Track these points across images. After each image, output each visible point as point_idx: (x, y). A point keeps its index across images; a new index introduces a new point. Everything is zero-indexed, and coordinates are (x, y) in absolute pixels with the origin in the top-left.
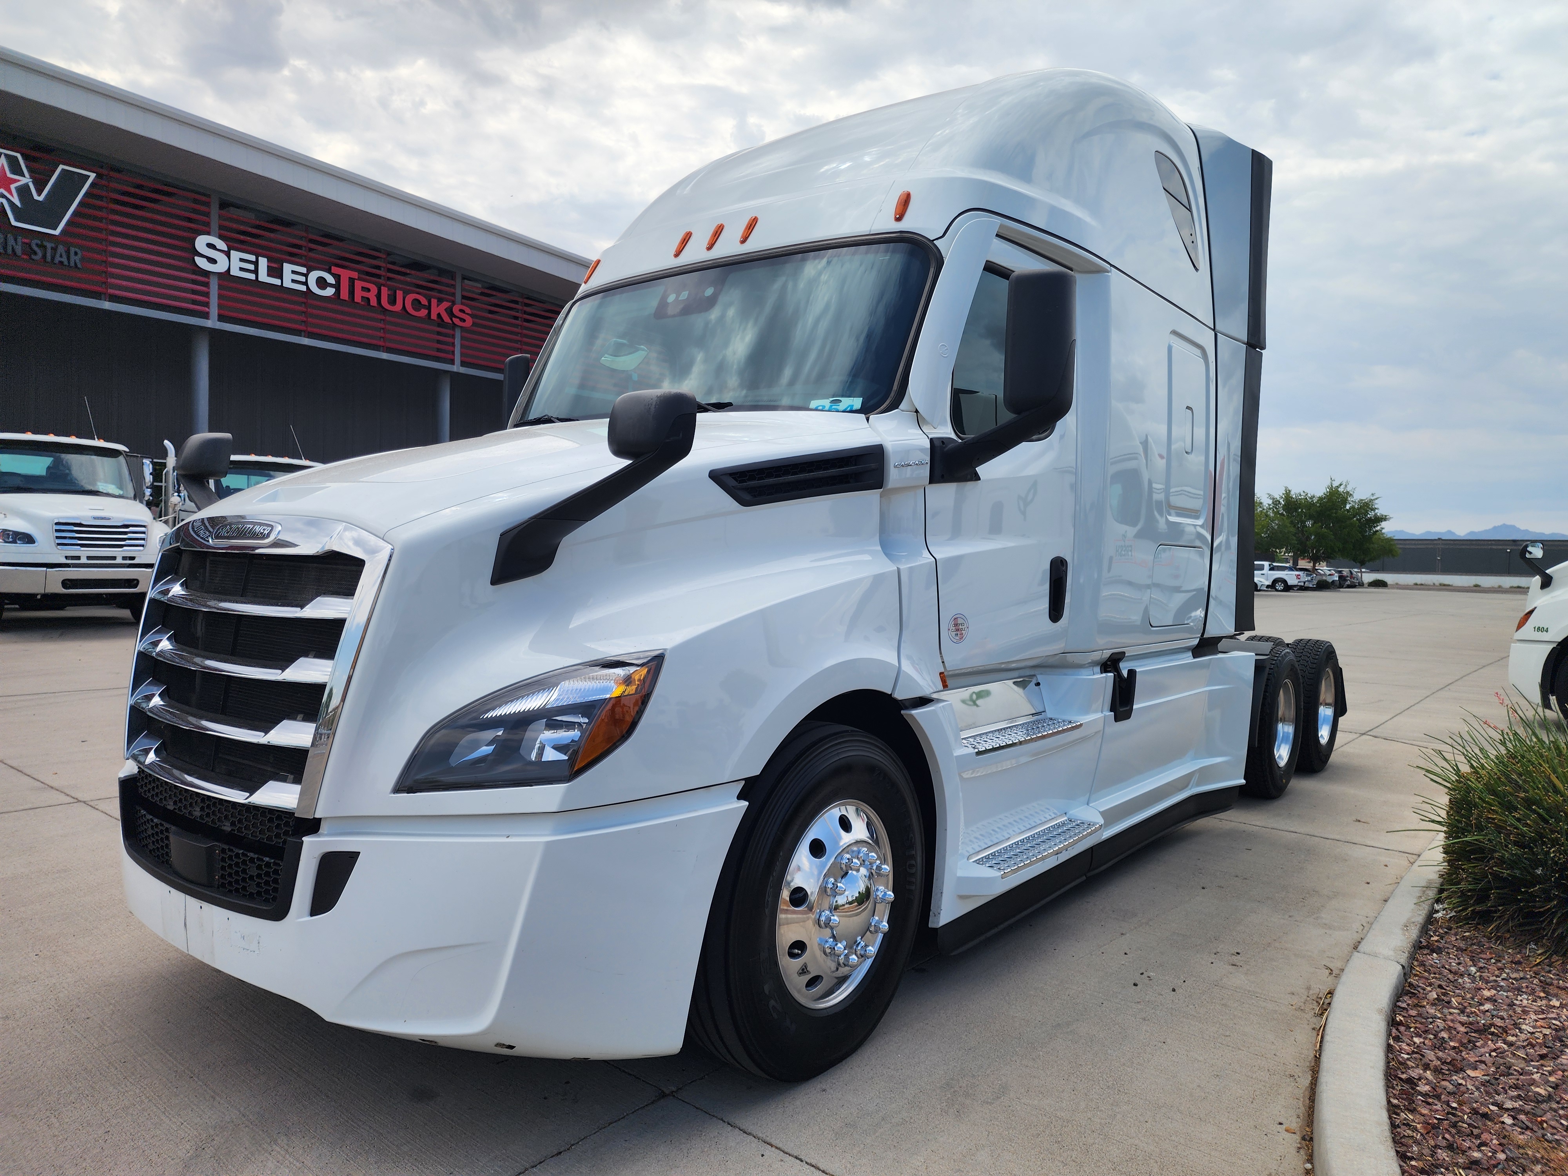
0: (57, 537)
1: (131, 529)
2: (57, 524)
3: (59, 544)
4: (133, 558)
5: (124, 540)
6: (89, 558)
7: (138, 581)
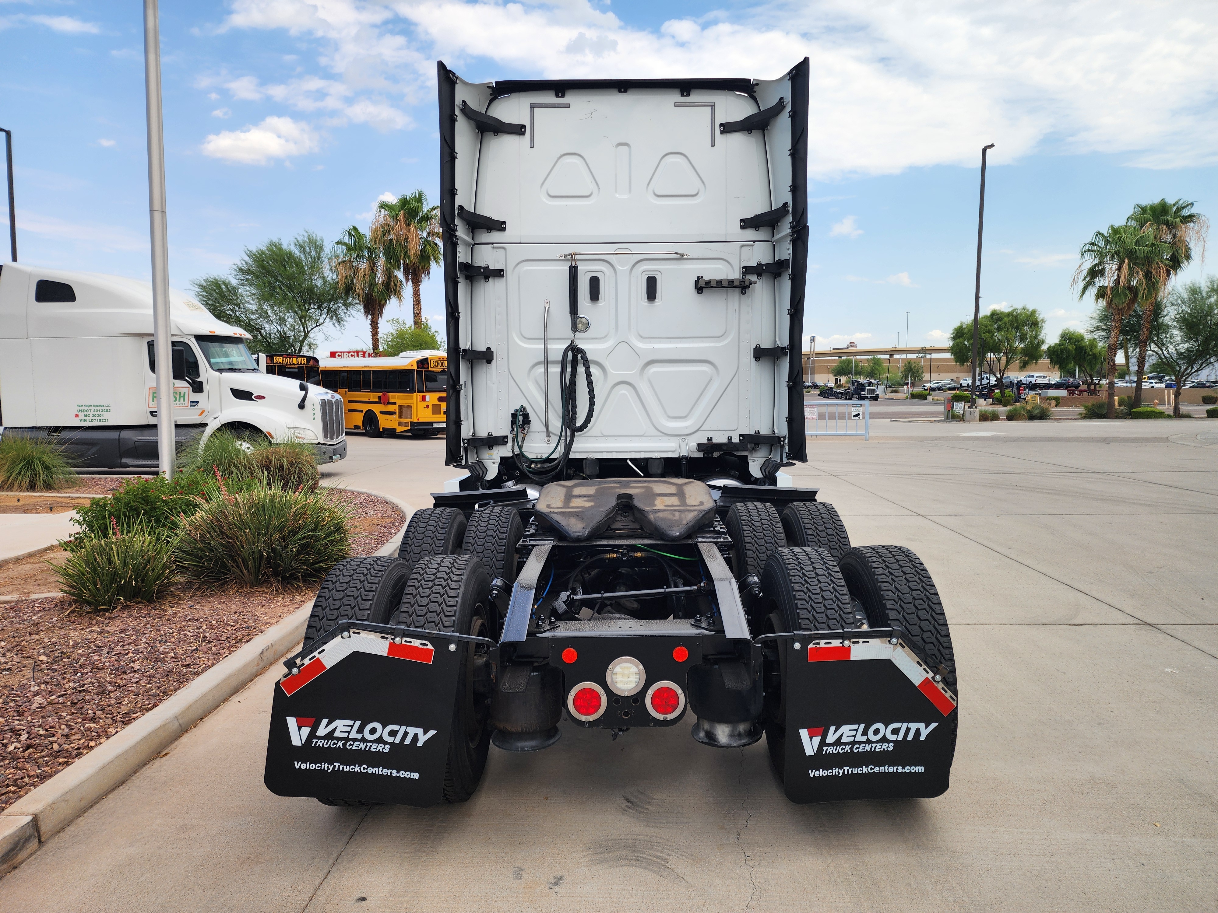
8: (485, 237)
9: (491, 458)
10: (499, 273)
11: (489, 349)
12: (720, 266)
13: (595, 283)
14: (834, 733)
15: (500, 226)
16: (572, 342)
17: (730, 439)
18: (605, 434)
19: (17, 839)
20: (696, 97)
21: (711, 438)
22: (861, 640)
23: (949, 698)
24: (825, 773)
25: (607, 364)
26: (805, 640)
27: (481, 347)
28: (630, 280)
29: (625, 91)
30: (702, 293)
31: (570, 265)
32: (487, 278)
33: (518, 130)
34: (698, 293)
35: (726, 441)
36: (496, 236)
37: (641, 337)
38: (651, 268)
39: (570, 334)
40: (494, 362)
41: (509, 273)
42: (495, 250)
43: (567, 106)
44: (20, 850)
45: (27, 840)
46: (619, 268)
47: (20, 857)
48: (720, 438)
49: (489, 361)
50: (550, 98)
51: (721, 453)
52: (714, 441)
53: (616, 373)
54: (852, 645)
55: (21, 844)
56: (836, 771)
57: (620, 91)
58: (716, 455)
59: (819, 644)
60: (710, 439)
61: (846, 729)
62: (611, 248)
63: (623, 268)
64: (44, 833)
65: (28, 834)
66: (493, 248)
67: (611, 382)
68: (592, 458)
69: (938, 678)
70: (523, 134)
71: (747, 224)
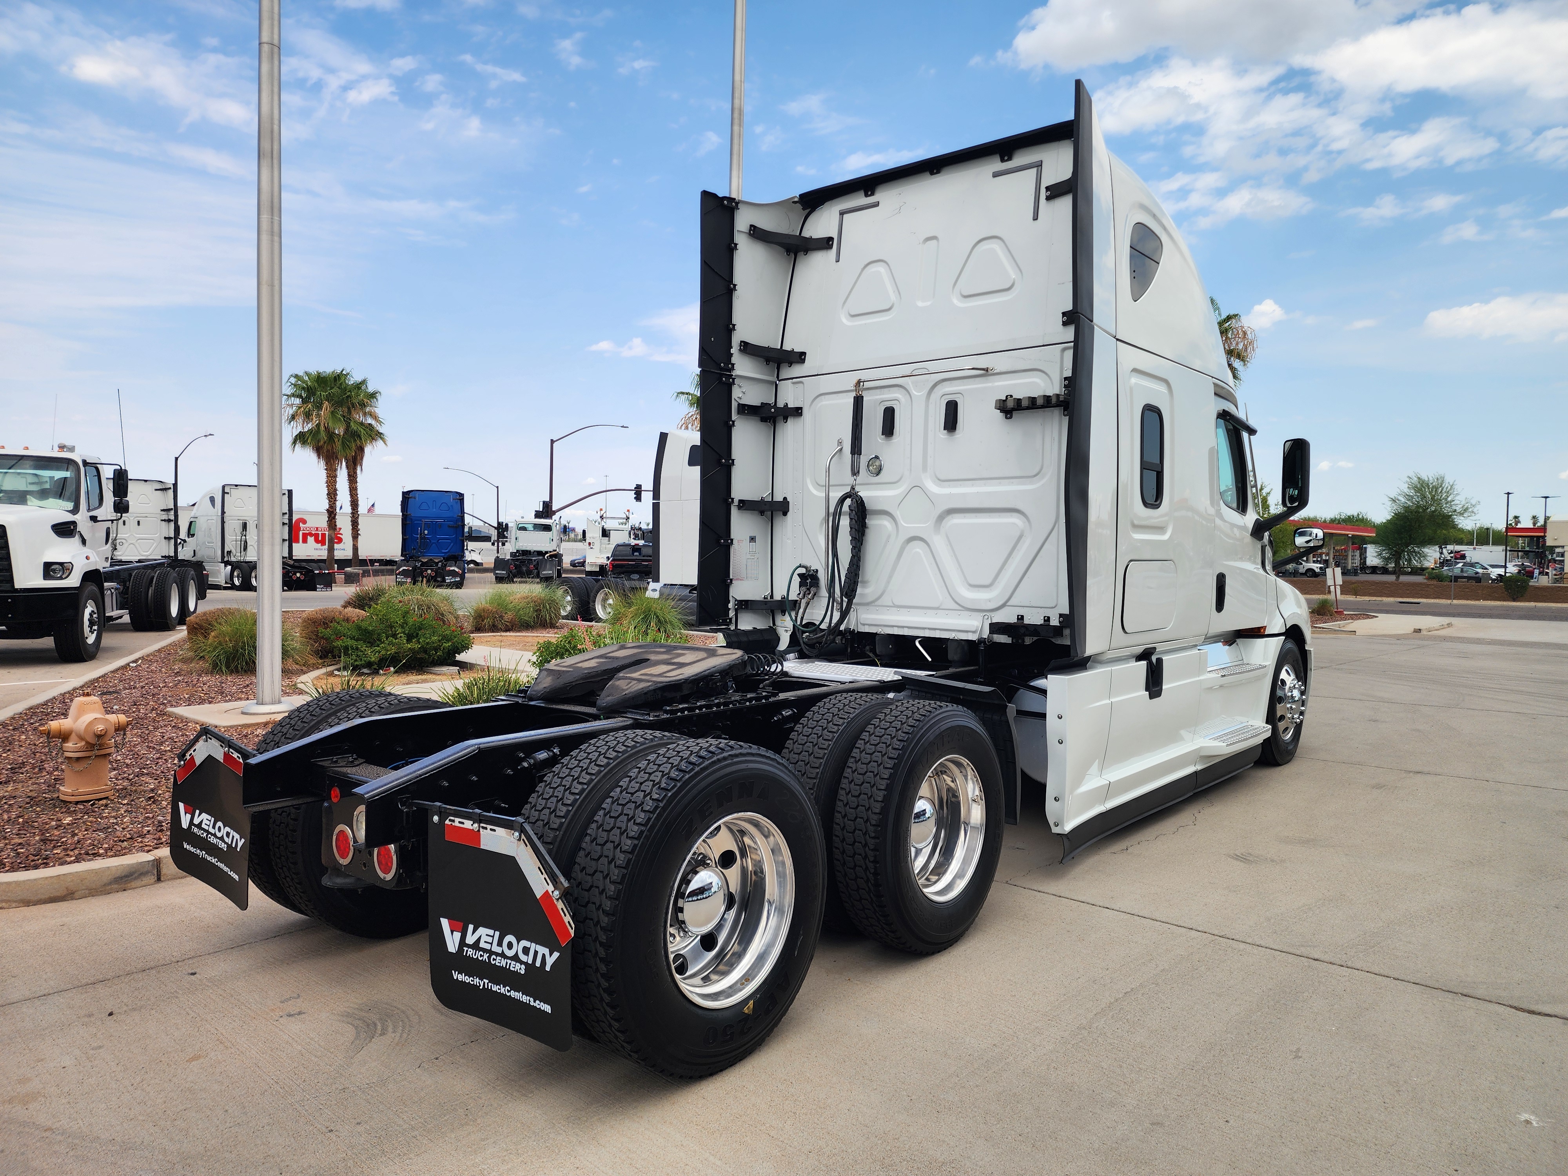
8: (786, 372)
9: (783, 625)
10: (797, 412)
11: (785, 498)
12: (1037, 380)
13: (889, 414)
14: (473, 933)
15: (800, 357)
16: (853, 488)
17: (1047, 619)
18: (897, 603)
19: (134, 870)
20: (1021, 159)
21: (1022, 616)
22: (489, 827)
23: (567, 924)
24: (468, 980)
25: (897, 514)
26: (443, 815)
27: (779, 498)
28: (927, 406)
29: (938, 172)
30: (1011, 417)
31: (855, 395)
32: (786, 419)
33: (826, 243)
34: (1006, 418)
35: (1040, 621)
36: (797, 370)
37: (938, 479)
38: (950, 390)
39: (849, 479)
40: (789, 514)
41: (805, 411)
42: (797, 385)
43: (876, 205)
44: (135, 879)
45: (143, 874)
46: (914, 392)
47: (133, 884)
48: (1034, 618)
49: (785, 514)
50: (860, 200)
51: (1035, 638)
52: (1026, 621)
53: (910, 525)
54: (481, 830)
55: (136, 875)
56: (477, 981)
57: (932, 174)
58: (1028, 641)
59: (453, 821)
60: (1021, 618)
61: (482, 931)
62: (907, 369)
63: (919, 393)
64: (165, 874)
65: (146, 870)
66: (793, 383)
67: (903, 537)
68: (882, 633)
69: (557, 893)
70: (831, 247)
71: (1068, 318)
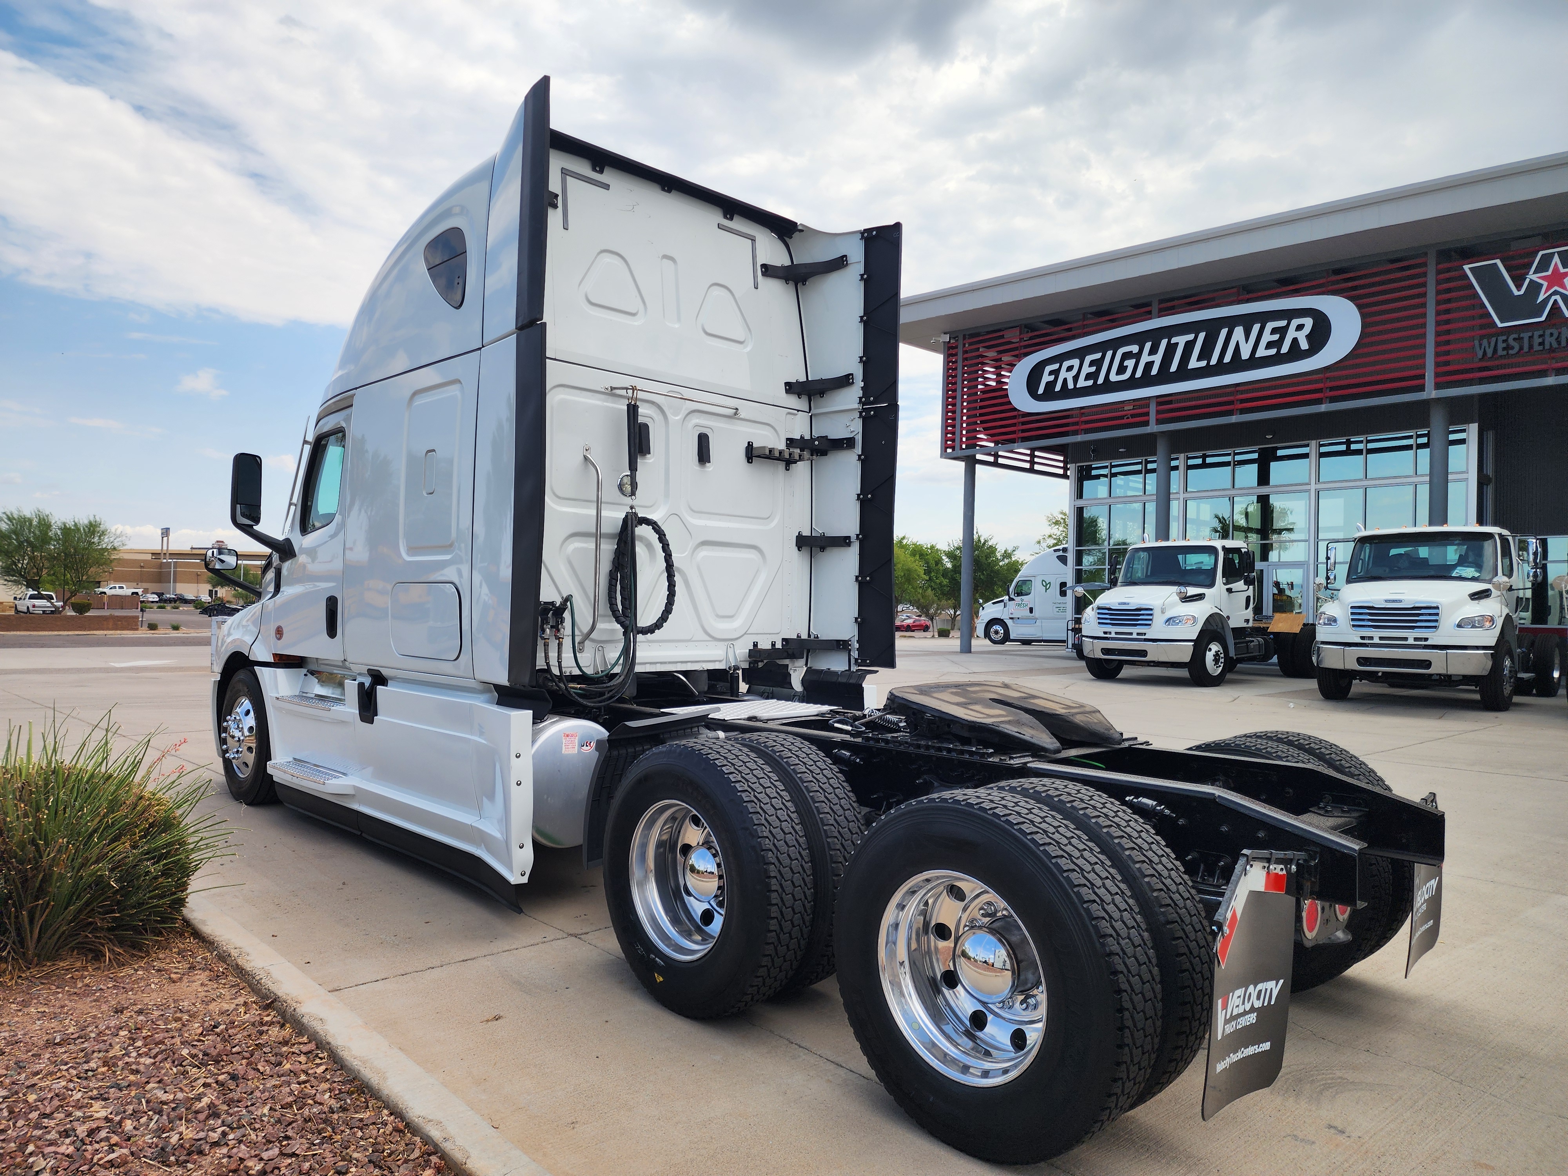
0: (1353, 620)
1: (1423, 611)
2: (1352, 607)
3: (1354, 626)
4: (1426, 639)
5: (1416, 621)
6: (1381, 638)
7: (1430, 663)
12: (768, 434)
16: (631, 508)
20: (738, 224)
28: (681, 434)
29: (669, 191)
30: (751, 461)
31: (629, 401)
34: (748, 462)
35: (769, 647)
37: (692, 510)
38: (703, 422)
43: (607, 187)
46: (671, 417)
48: (764, 643)
50: (585, 168)
51: (765, 661)
52: (759, 647)
58: (761, 665)
60: (756, 644)
62: (662, 389)
63: (675, 418)
70: (555, 207)
71: (791, 388)
